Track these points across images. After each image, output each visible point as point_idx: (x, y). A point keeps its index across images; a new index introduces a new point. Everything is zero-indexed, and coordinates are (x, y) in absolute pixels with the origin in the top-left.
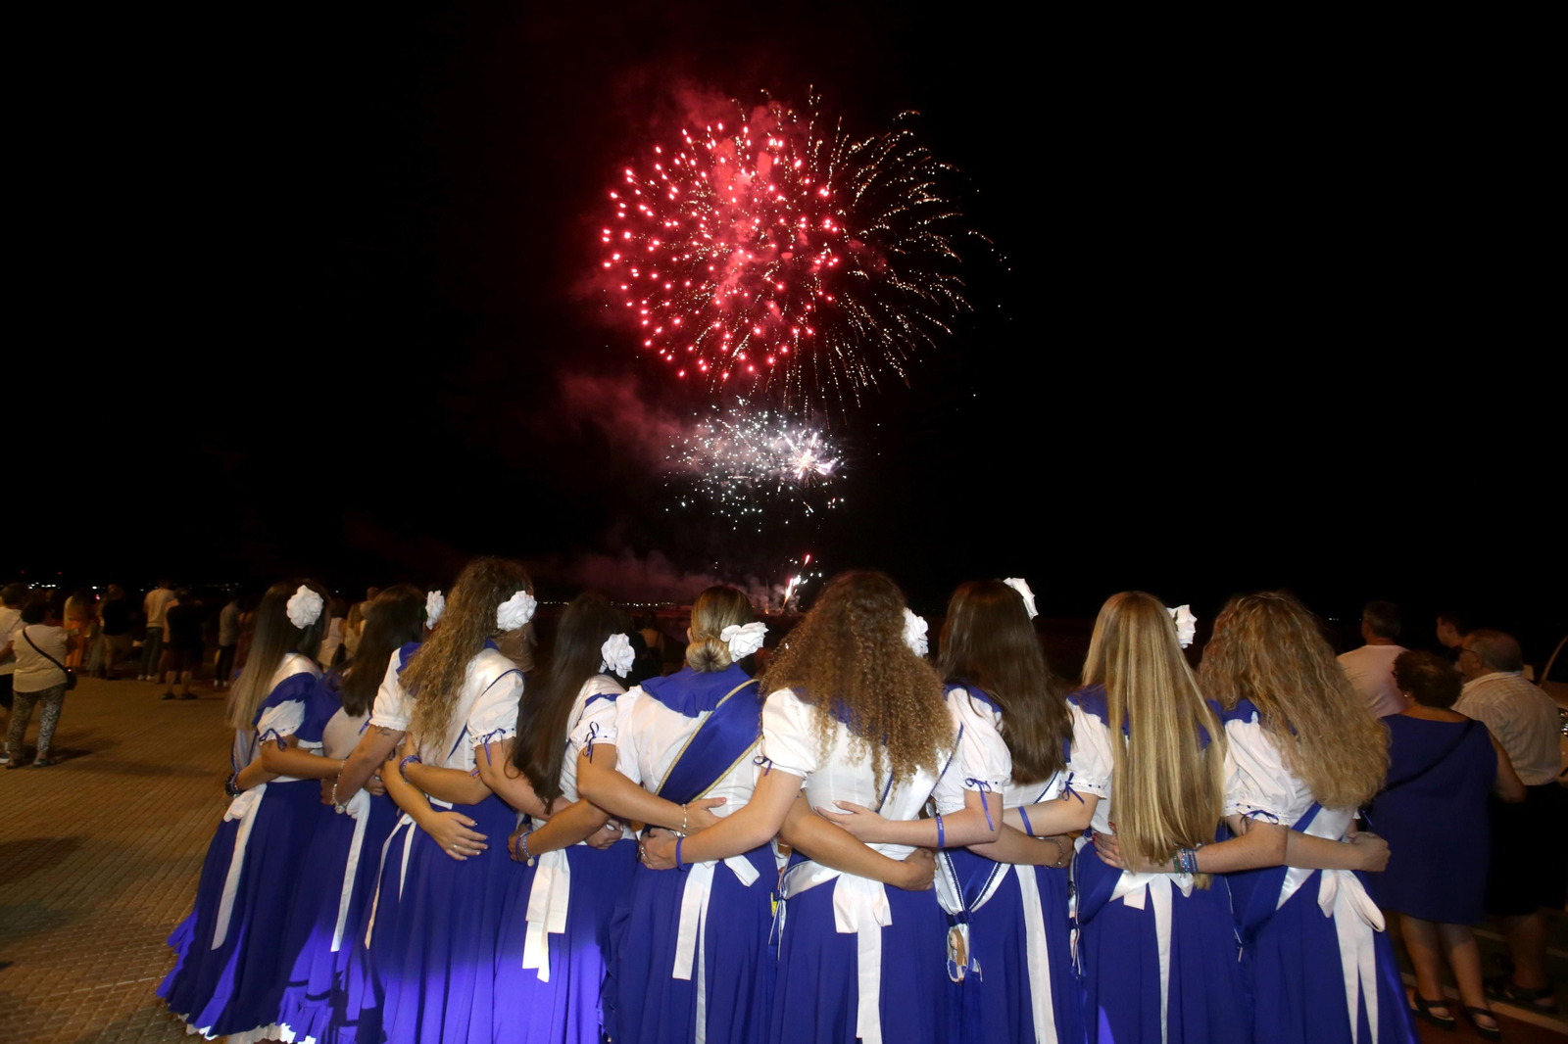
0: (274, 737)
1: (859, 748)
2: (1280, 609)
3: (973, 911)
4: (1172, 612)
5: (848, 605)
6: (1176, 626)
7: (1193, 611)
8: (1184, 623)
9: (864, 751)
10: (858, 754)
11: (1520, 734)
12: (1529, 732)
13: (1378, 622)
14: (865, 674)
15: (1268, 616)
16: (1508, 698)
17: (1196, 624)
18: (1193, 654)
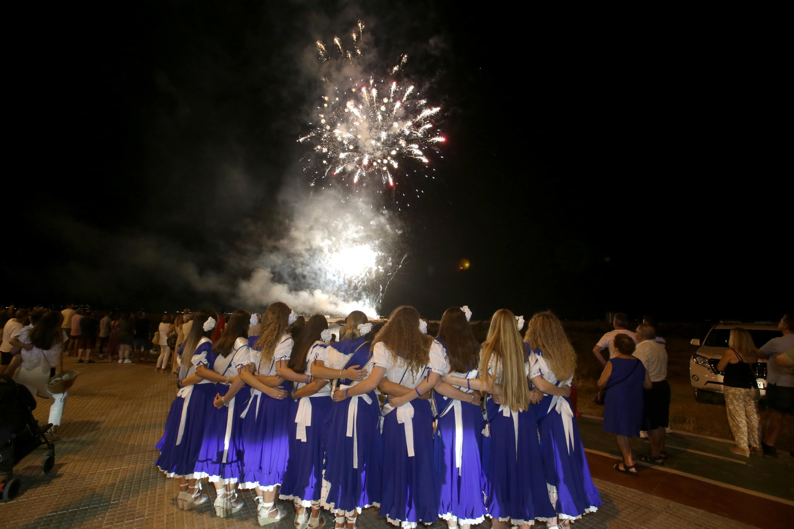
0: (202, 364)
1: (403, 363)
2: (547, 317)
3: (441, 417)
4: (517, 318)
5: (402, 318)
6: (517, 323)
7: (524, 318)
8: (521, 321)
9: (404, 364)
10: (402, 364)
11: (653, 363)
12: (656, 361)
13: (620, 322)
14: (406, 340)
15: (543, 319)
16: (650, 349)
17: (524, 323)
18: (523, 332)
